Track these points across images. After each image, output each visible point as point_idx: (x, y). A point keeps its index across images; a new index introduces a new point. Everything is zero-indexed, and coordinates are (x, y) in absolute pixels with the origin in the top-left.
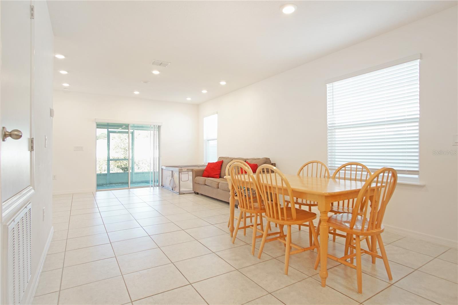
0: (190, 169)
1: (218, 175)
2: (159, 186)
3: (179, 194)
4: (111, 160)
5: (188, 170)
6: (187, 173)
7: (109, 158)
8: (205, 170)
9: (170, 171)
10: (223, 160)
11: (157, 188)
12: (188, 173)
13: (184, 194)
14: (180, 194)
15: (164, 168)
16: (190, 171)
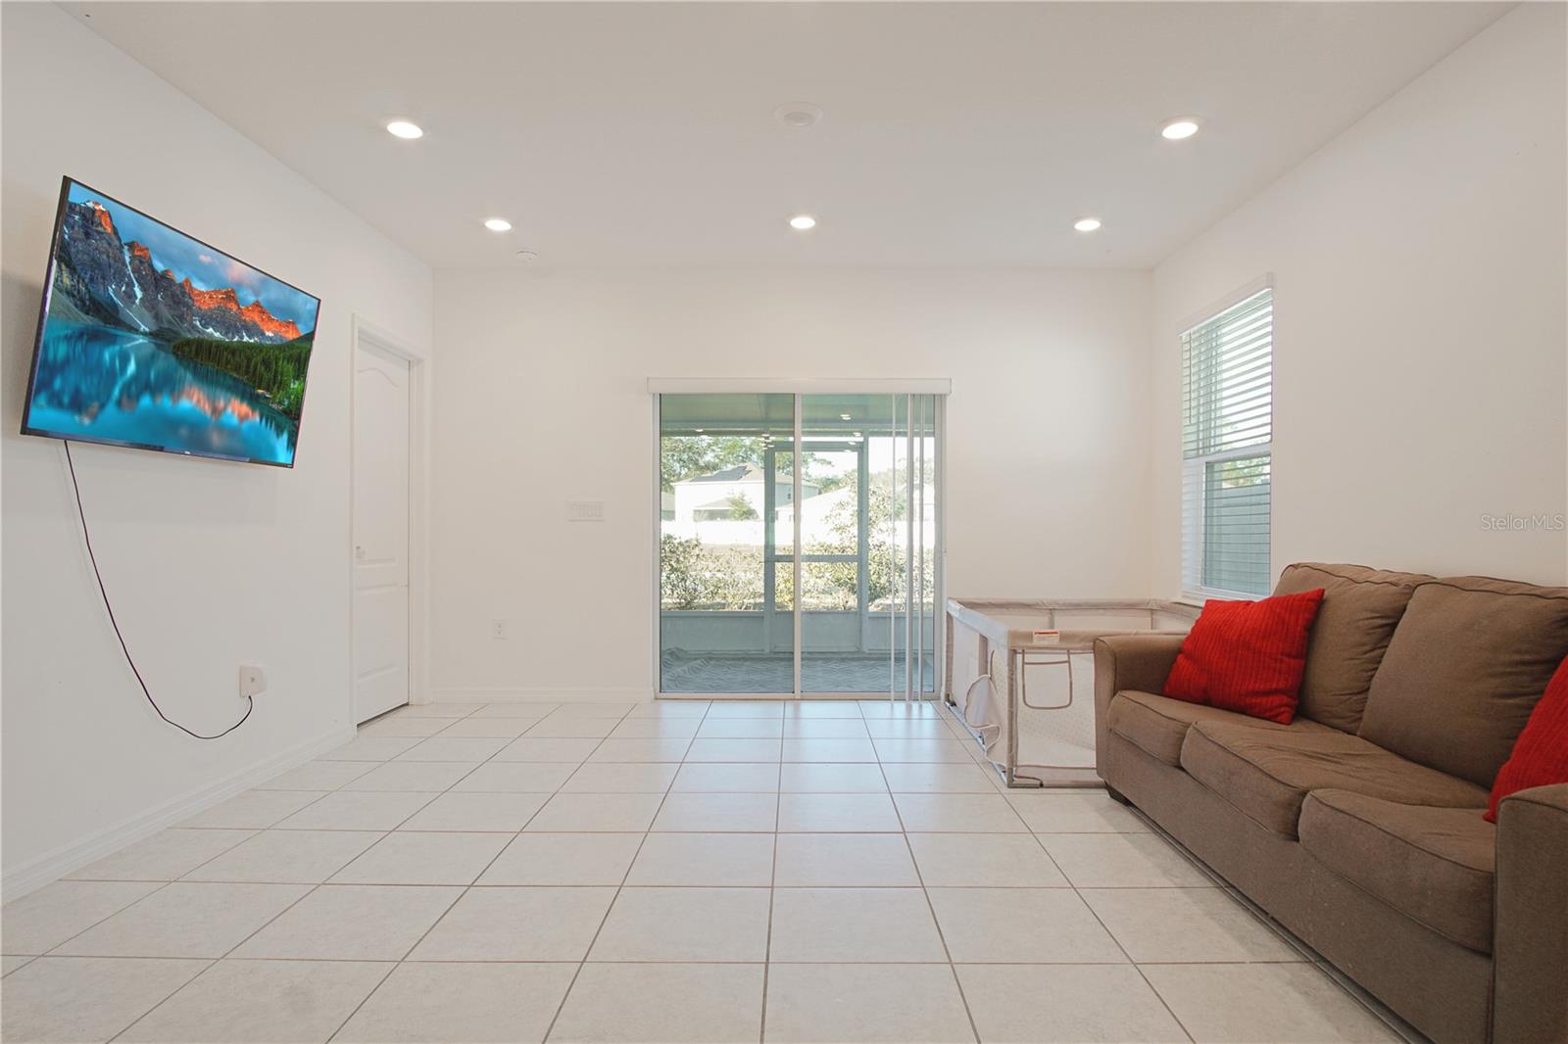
0: (1083, 638)
1: (1286, 700)
2: (939, 699)
3: (1011, 786)
4: (780, 559)
5: (1069, 642)
6: (1065, 658)
7: (769, 547)
8: (1180, 651)
9: (977, 631)
10: (1323, 591)
11: (928, 709)
12: (1069, 662)
13: (1041, 785)
14: (1015, 787)
15: (954, 608)
16: (1084, 650)
